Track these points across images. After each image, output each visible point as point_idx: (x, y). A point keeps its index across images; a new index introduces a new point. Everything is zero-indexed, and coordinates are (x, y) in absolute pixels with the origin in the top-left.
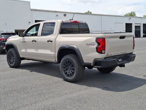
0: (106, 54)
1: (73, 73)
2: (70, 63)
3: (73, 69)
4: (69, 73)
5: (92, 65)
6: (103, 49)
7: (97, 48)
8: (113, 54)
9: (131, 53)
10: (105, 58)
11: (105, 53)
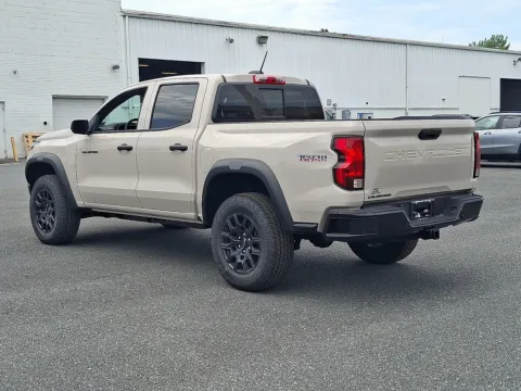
0: (367, 192)
1: (256, 258)
2: (244, 222)
3: (256, 245)
4: (242, 257)
5: (319, 230)
6: (359, 173)
7: (335, 171)
8: (395, 192)
9: (467, 192)
10: (365, 205)
11: (362, 189)
